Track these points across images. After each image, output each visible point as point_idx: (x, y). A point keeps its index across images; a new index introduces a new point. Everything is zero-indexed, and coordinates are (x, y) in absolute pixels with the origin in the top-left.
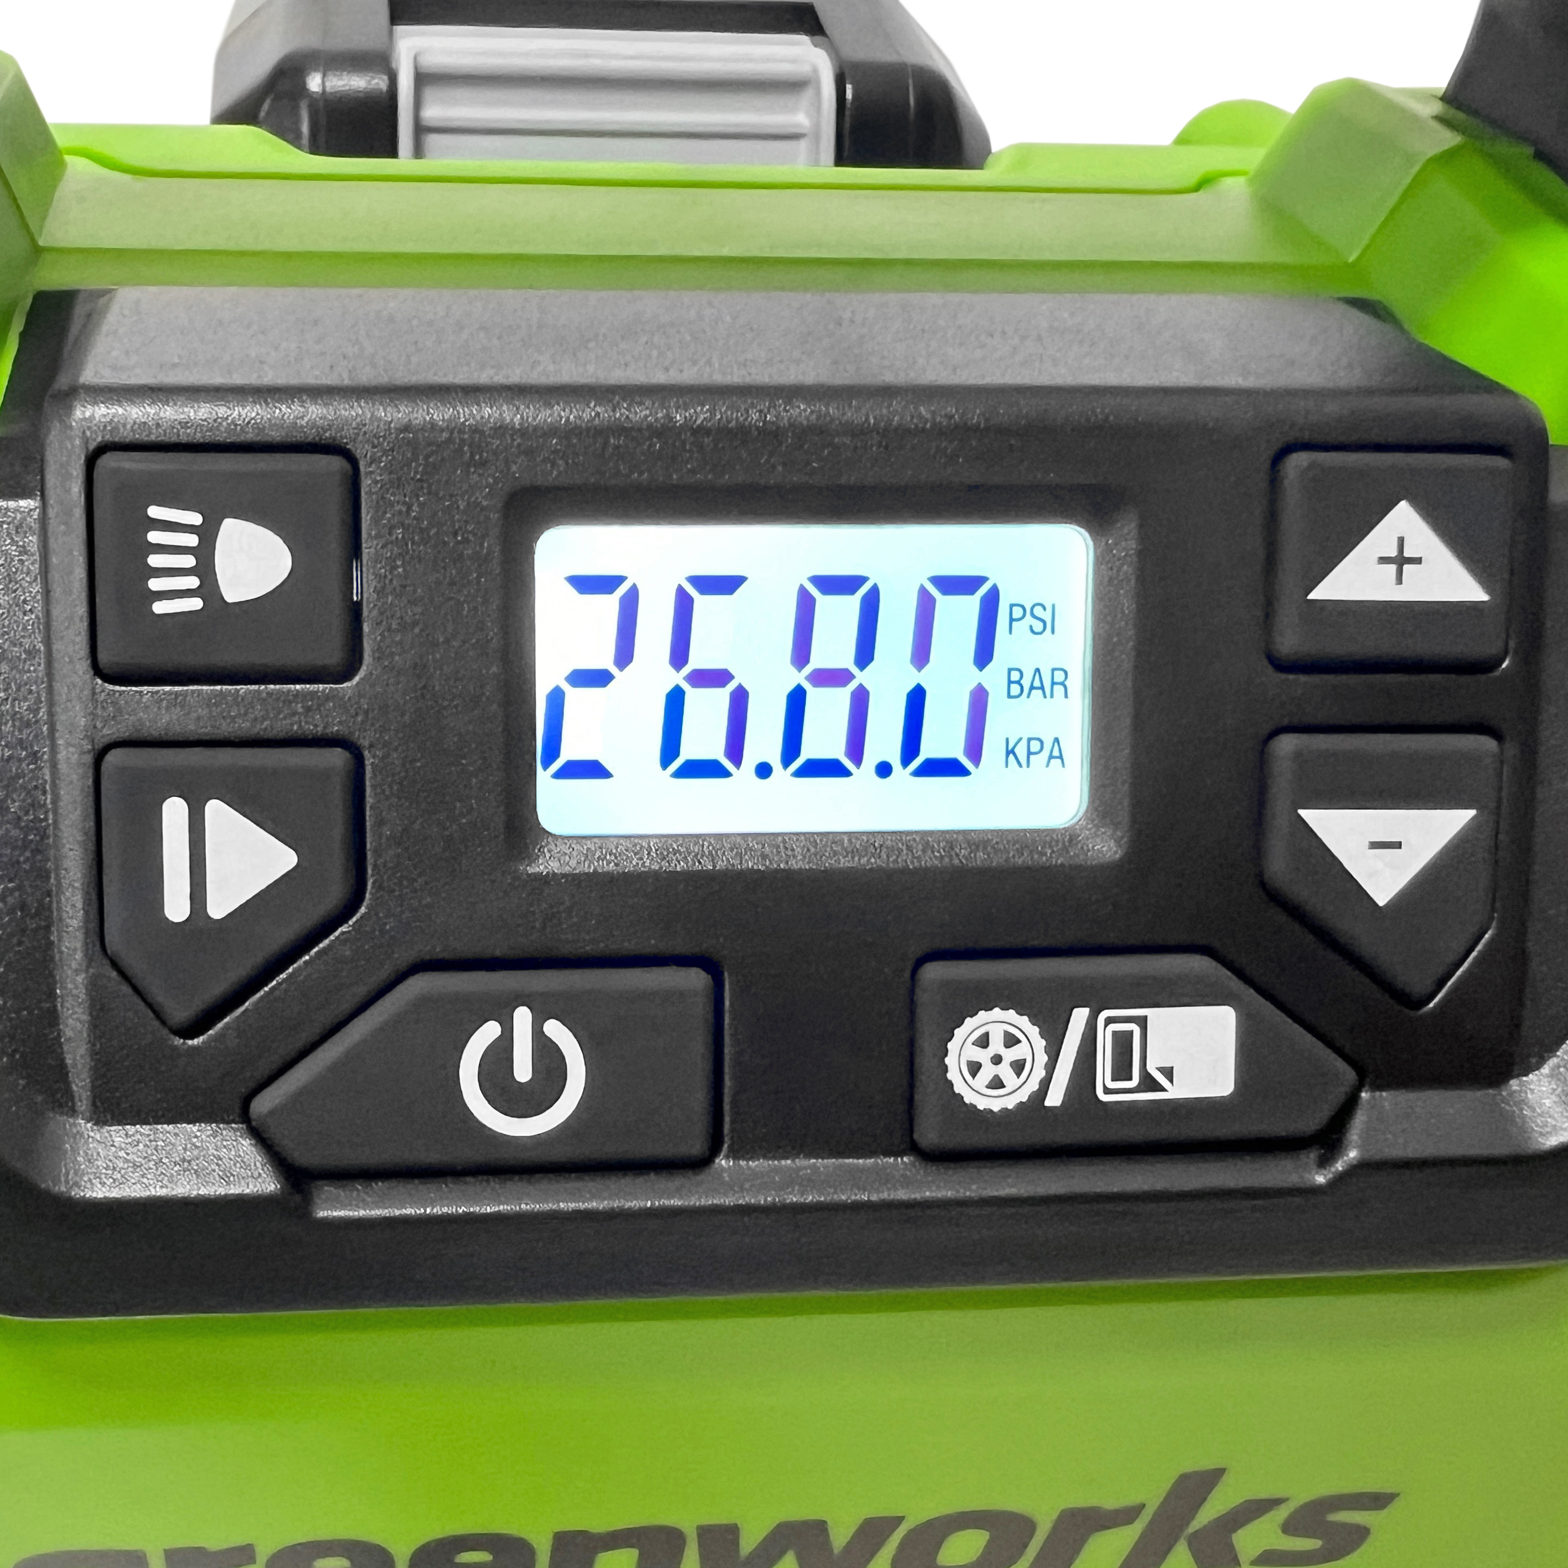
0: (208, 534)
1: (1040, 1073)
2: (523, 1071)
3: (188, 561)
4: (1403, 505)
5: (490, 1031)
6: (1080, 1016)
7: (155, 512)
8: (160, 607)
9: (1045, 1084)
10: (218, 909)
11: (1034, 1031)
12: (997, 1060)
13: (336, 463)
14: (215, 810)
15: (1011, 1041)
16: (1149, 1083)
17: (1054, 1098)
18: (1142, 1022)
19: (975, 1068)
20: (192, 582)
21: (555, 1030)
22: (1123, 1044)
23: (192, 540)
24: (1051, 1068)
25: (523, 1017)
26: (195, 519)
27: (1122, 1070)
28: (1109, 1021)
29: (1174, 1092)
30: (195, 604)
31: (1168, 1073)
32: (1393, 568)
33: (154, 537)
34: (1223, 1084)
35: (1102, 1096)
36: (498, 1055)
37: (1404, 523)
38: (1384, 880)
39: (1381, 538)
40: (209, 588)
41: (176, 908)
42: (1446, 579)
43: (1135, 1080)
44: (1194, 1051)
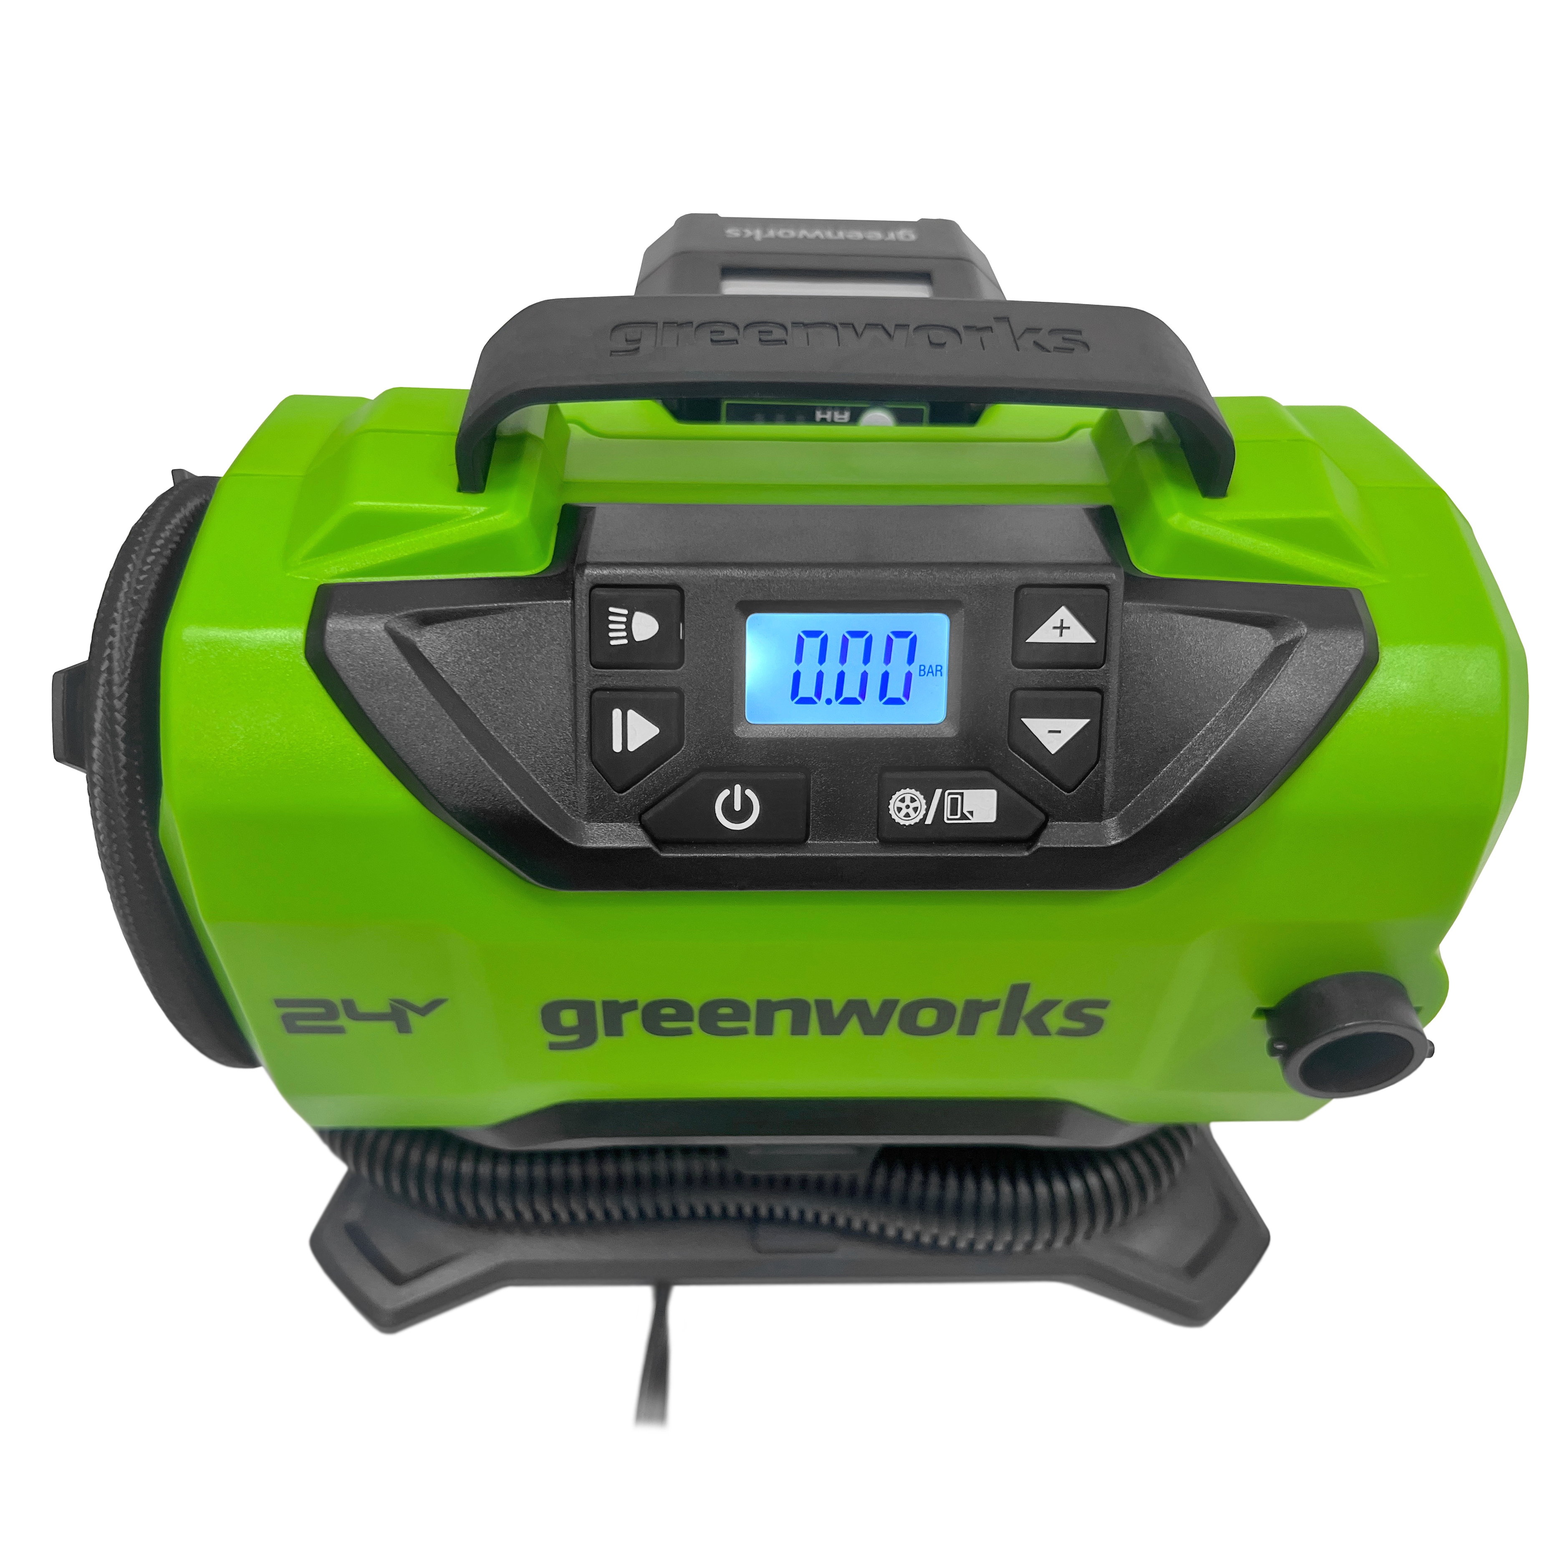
0: (630, 617)
1: (923, 812)
2: (737, 807)
3: (623, 627)
4: (1063, 608)
5: (726, 793)
6: (938, 792)
7: (611, 609)
8: (613, 643)
9: (925, 816)
10: (632, 748)
11: (921, 797)
12: (908, 807)
13: (675, 593)
14: (631, 713)
15: (913, 800)
16: (964, 817)
17: (929, 821)
18: (962, 794)
19: (900, 809)
20: (624, 634)
21: (749, 793)
22: (954, 802)
23: (624, 619)
24: (927, 810)
25: (738, 788)
26: (625, 612)
27: (954, 812)
28: (950, 794)
29: (973, 820)
30: (625, 641)
31: (971, 813)
32: (1058, 631)
33: (611, 618)
34: (991, 817)
35: (946, 821)
36: (729, 801)
37: (1063, 614)
38: (1053, 744)
39: (1054, 620)
40: (630, 636)
41: (617, 747)
42: (1078, 634)
43: (959, 815)
44: (981, 806)
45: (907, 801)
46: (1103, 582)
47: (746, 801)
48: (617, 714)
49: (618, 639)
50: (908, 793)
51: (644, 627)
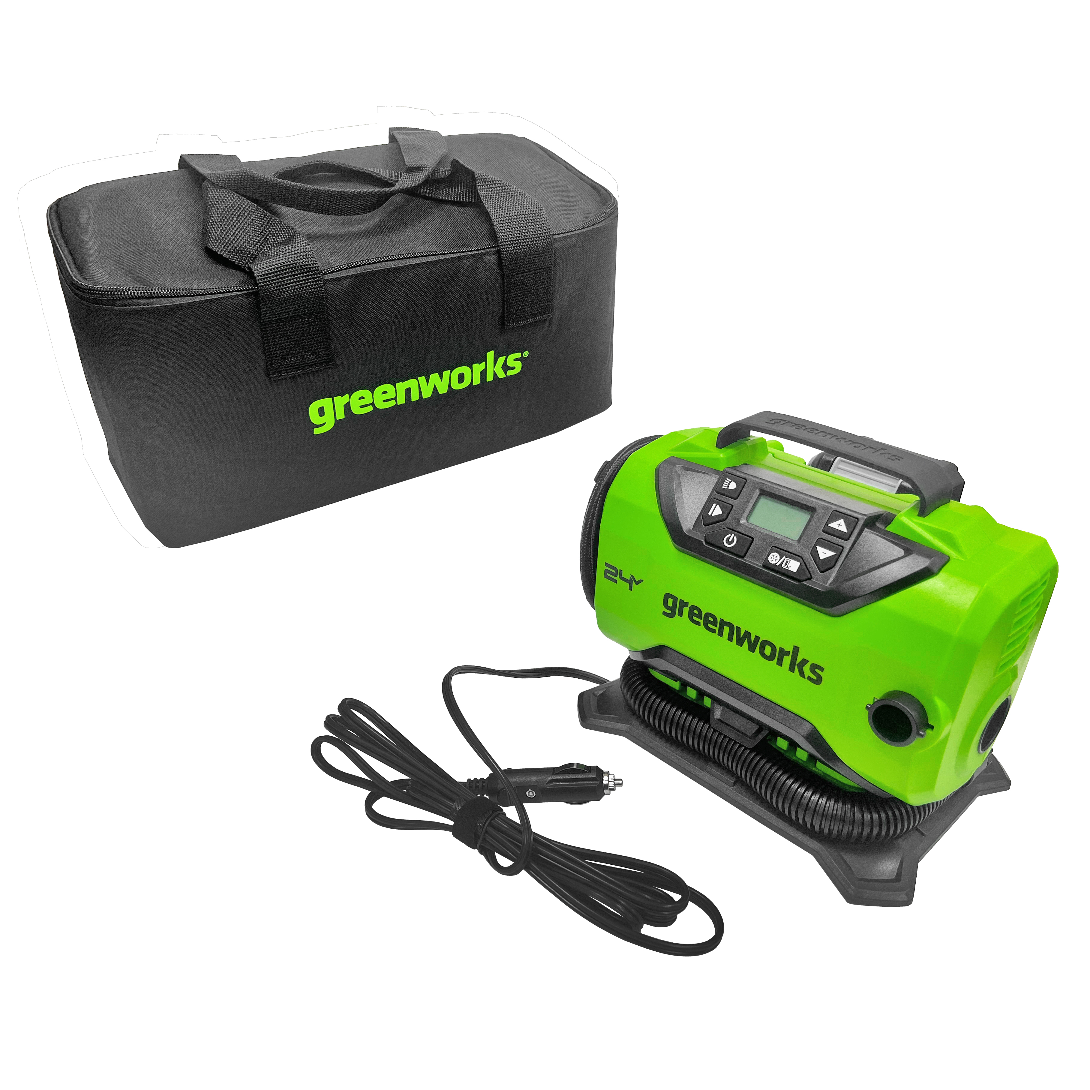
0: (730, 482)
2: (730, 540)
3: (728, 484)
5: (729, 535)
6: (784, 557)
8: (723, 487)
9: (778, 563)
10: (713, 515)
13: (745, 481)
14: (718, 506)
17: (777, 565)
18: (790, 560)
19: (771, 558)
21: (735, 538)
22: (787, 562)
24: (779, 561)
26: (730, 480)
28: (787, 559)
29: (789, 569)
30: (726, 488)
31: (790, 567)
32: (838, 525)
33: (726, 481)
34: (795, 571)
35: (782, 566)
36: (729, 538)
37: (842, 521)
38: (822, 557)
39: (838, 522)
40: (728, 487)
41: (710, 514)
42: (843, 528)
43: (787, 566)
44: (794, 566)
45: (775, 557)
47: (733, 539)
48: (714, 505)
49: (725, 487)
50: (776, 554)
51: (733, 486)
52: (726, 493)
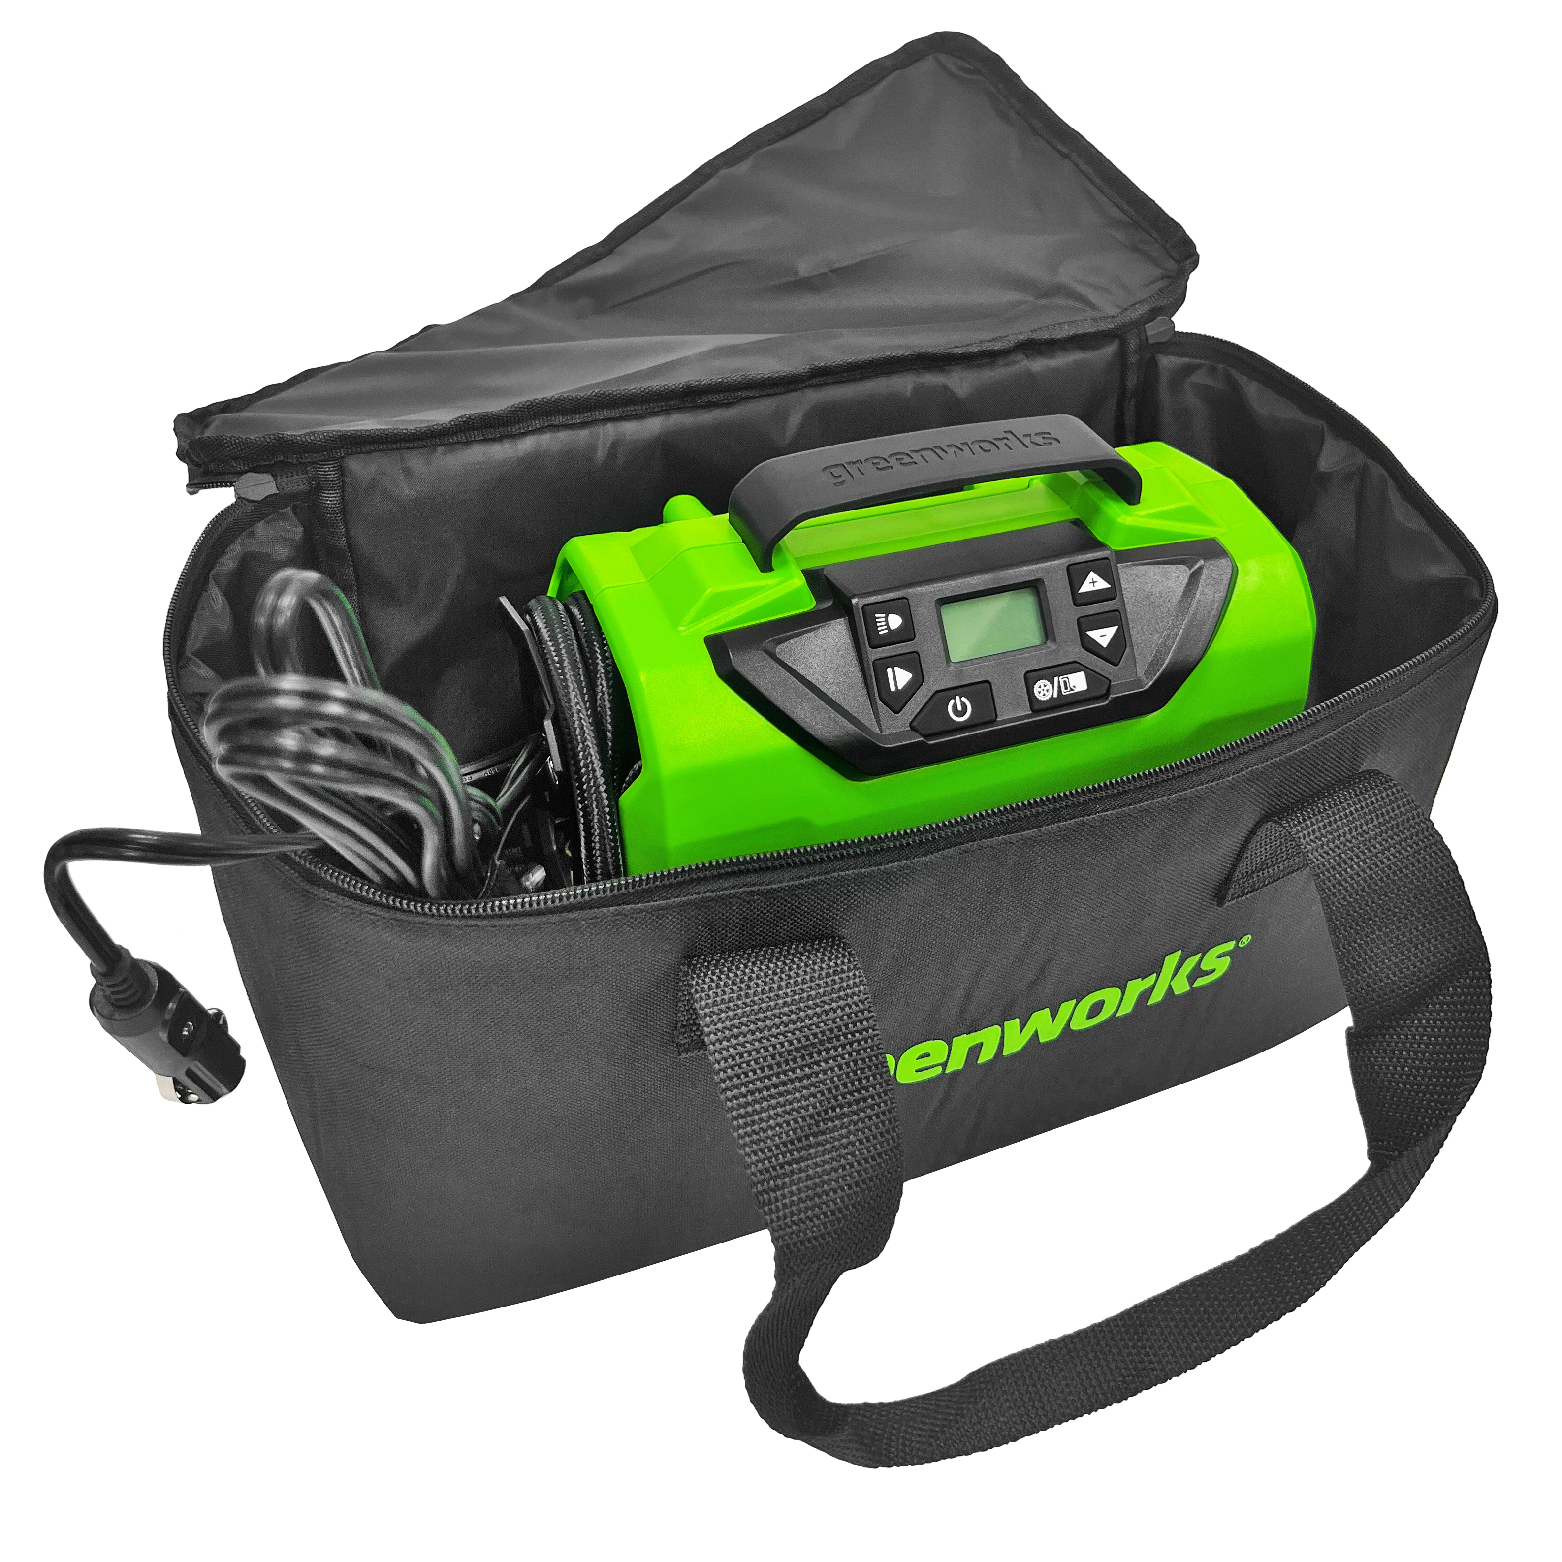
0: (887, 618)
1: (1051, 691)
2: (960, 708)
3: (884, 623)
4: (1092, 572)
5: (952, 702)
6: (1056, 679)
7: (877, 615)
8: (880, 633)
9: (1053, 693)
10: (900, 687)
11: (1049, 683)
12: (1043, 690)
13: (907, 601)
14: (896, 668)
15: (1045, 686)
16: (1072, 690)
17: (1055, 696)
18: (1067, 678)
19: (1040, 692)
20: (885, 627)
21: (964, 699)
22: (1065, 682)
23: (884, 619)
24: (1053, 690)
25: (957, 698)
26: (884, 615)
27: (1066, 688)
28: (1062, 679)
29: (1076, 690)
30: (887, 631)
31: (1074, 687)
32: (1092, 584)
33: (877, 620)
34: (1085, 687)
35: (1064, 694)
36: (955, 705)
37: (1092, 575)
38: (1104, 642)
39: (1089, 579)
40: (888, 628)
41: (893, 689)
42: (1103, 584)
43: (1069, 689)
44: (1078, 682)
45: (1043, 687)
46: (1105, 556)
47: (964, 705)
48: (889, 670)
49: (882, 630)
50: (1041, 682)
51: (895, 621)
52: (894, 640)
